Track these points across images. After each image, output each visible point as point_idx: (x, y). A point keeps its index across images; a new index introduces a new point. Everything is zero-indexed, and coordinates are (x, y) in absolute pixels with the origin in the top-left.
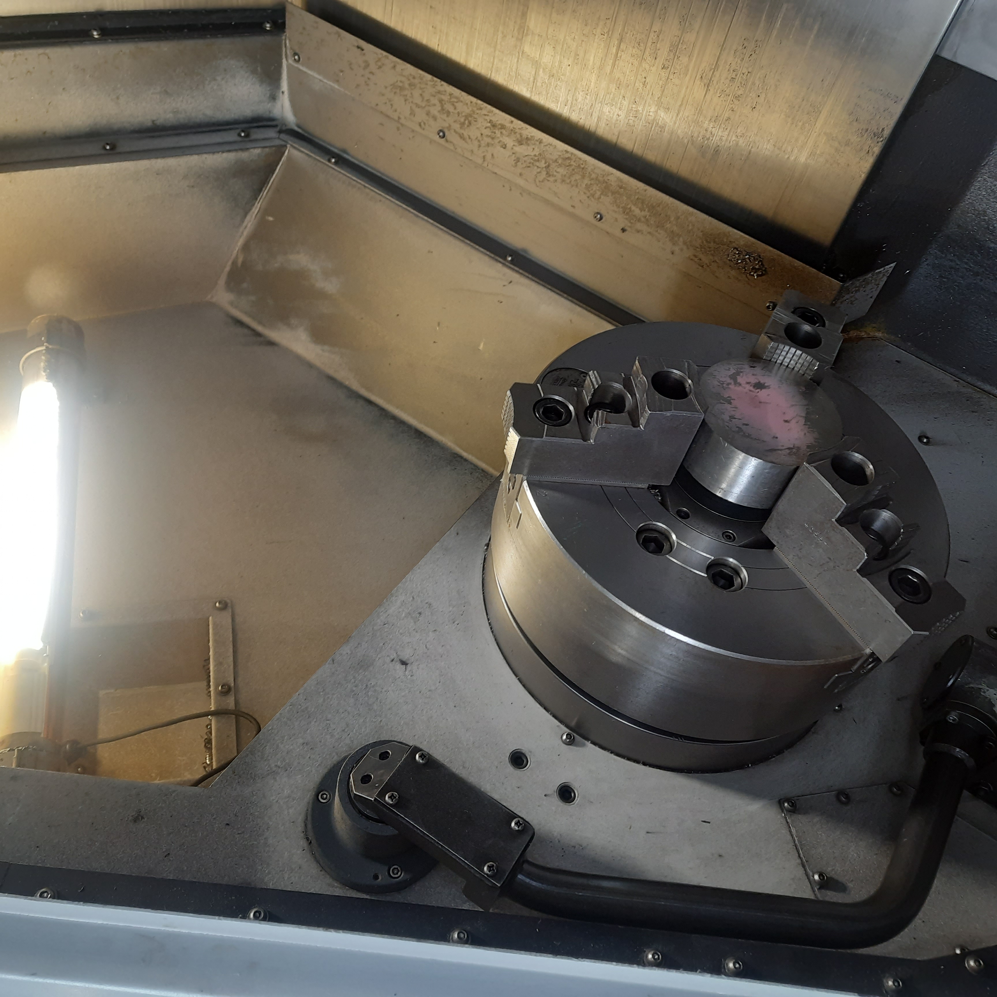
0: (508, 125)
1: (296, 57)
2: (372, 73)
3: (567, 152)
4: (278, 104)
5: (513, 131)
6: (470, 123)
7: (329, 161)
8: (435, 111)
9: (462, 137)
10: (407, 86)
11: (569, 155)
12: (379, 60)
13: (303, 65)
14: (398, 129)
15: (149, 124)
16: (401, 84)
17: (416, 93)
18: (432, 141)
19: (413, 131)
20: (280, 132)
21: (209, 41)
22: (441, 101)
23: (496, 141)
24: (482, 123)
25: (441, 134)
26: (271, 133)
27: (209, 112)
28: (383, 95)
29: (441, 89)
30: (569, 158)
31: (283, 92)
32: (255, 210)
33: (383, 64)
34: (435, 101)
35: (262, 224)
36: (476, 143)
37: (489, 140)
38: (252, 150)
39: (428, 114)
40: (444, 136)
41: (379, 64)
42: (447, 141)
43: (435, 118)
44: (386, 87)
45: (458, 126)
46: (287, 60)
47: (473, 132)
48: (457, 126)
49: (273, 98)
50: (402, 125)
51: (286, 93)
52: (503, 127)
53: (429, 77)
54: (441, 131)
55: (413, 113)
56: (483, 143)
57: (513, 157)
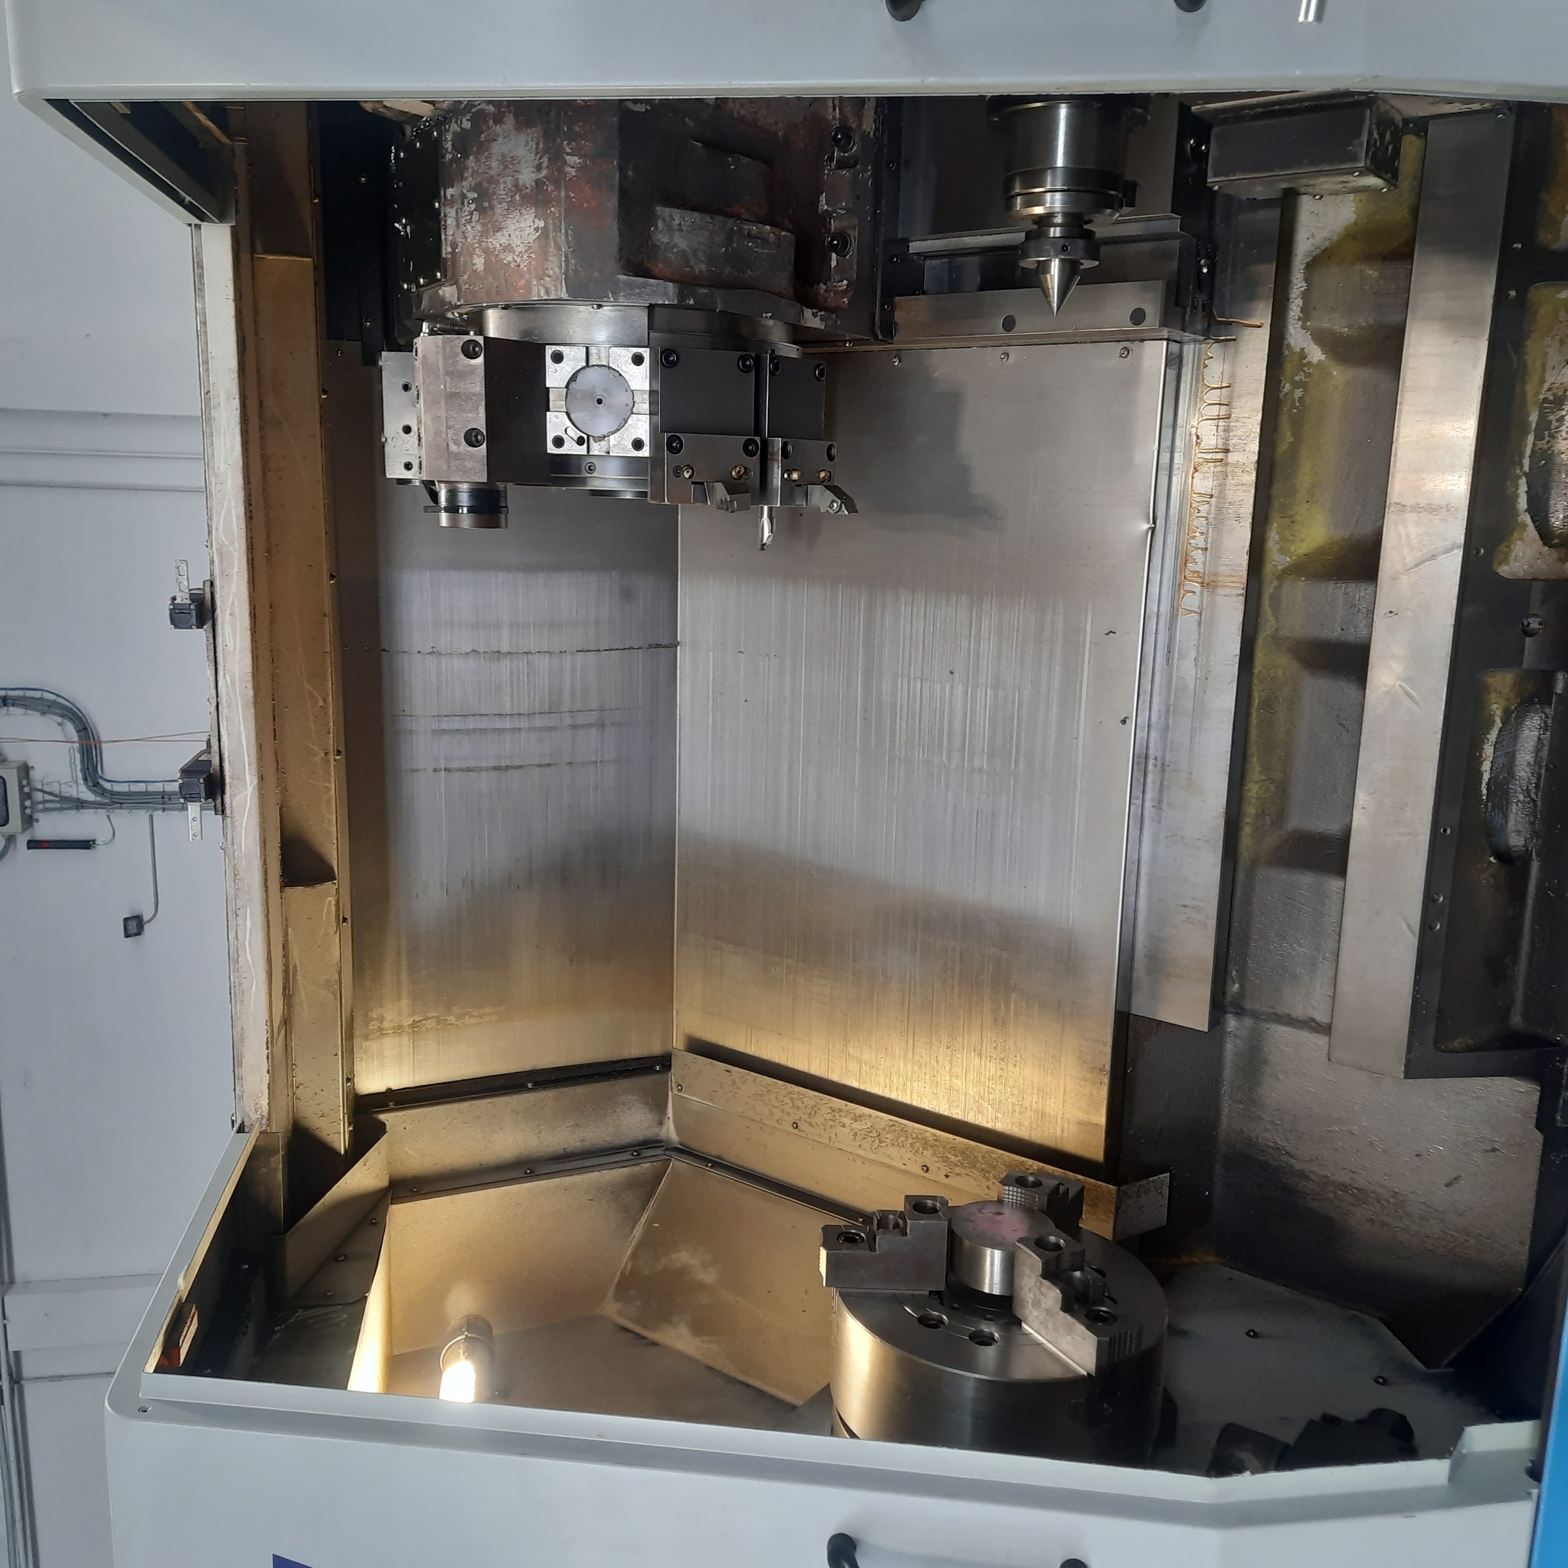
0: (844, 1108)
1: (680, 1088)
2: (738, 1088)
3: (891, 1120)
4: (665, 1129)
5: (849, 1112)
6: (815, 1112)
7: (707, 1166)
8: (787, 1108)
9: (811, 1125)
10: (765, 1093)
11: (892, 1123)
12: (743, 1077)
13: (685, 1093)
14: (761, 1128)
15: (561, 1152)
16: (760, 1093)
17: (773, 1097)
18: (788, 1133)
19: (773, 1128)
20: (667, 1150)
21: (612, 1082)
22: (791, 1099)
23: (837, 1122)
24: (825, 1110)
25: (795, 1125)
26: (659, 1151)
27: (608, 1139)
28: (747, 1103)
29: (789, 1089)
30: (893, 1125)
31: (668, 1118)
32: (643, 1220)
33: (746, 1080)
34: (787, 1100)
35: (649, 1230)
36: (822, 1127)
37: (832, 1123)
38: (642, 1165)
39: (783, 1111)
40: (797, 1127)
41: (743, 1080)
42: (800, 1130)
43: (788, 1114)
44: (749, 1097)
45: (807, 1116)
46: (672, 1092)
47: (818, 1119)
48: (805, 1117)
49: (661, 1123)
50: (764, 1124)
51: (671, 1119)
52: (840, 1110)
53: (781, 1083)
54: (794, 1123)
55: (771, 1113)
56: (828, 1126)
57: (852, 1133)
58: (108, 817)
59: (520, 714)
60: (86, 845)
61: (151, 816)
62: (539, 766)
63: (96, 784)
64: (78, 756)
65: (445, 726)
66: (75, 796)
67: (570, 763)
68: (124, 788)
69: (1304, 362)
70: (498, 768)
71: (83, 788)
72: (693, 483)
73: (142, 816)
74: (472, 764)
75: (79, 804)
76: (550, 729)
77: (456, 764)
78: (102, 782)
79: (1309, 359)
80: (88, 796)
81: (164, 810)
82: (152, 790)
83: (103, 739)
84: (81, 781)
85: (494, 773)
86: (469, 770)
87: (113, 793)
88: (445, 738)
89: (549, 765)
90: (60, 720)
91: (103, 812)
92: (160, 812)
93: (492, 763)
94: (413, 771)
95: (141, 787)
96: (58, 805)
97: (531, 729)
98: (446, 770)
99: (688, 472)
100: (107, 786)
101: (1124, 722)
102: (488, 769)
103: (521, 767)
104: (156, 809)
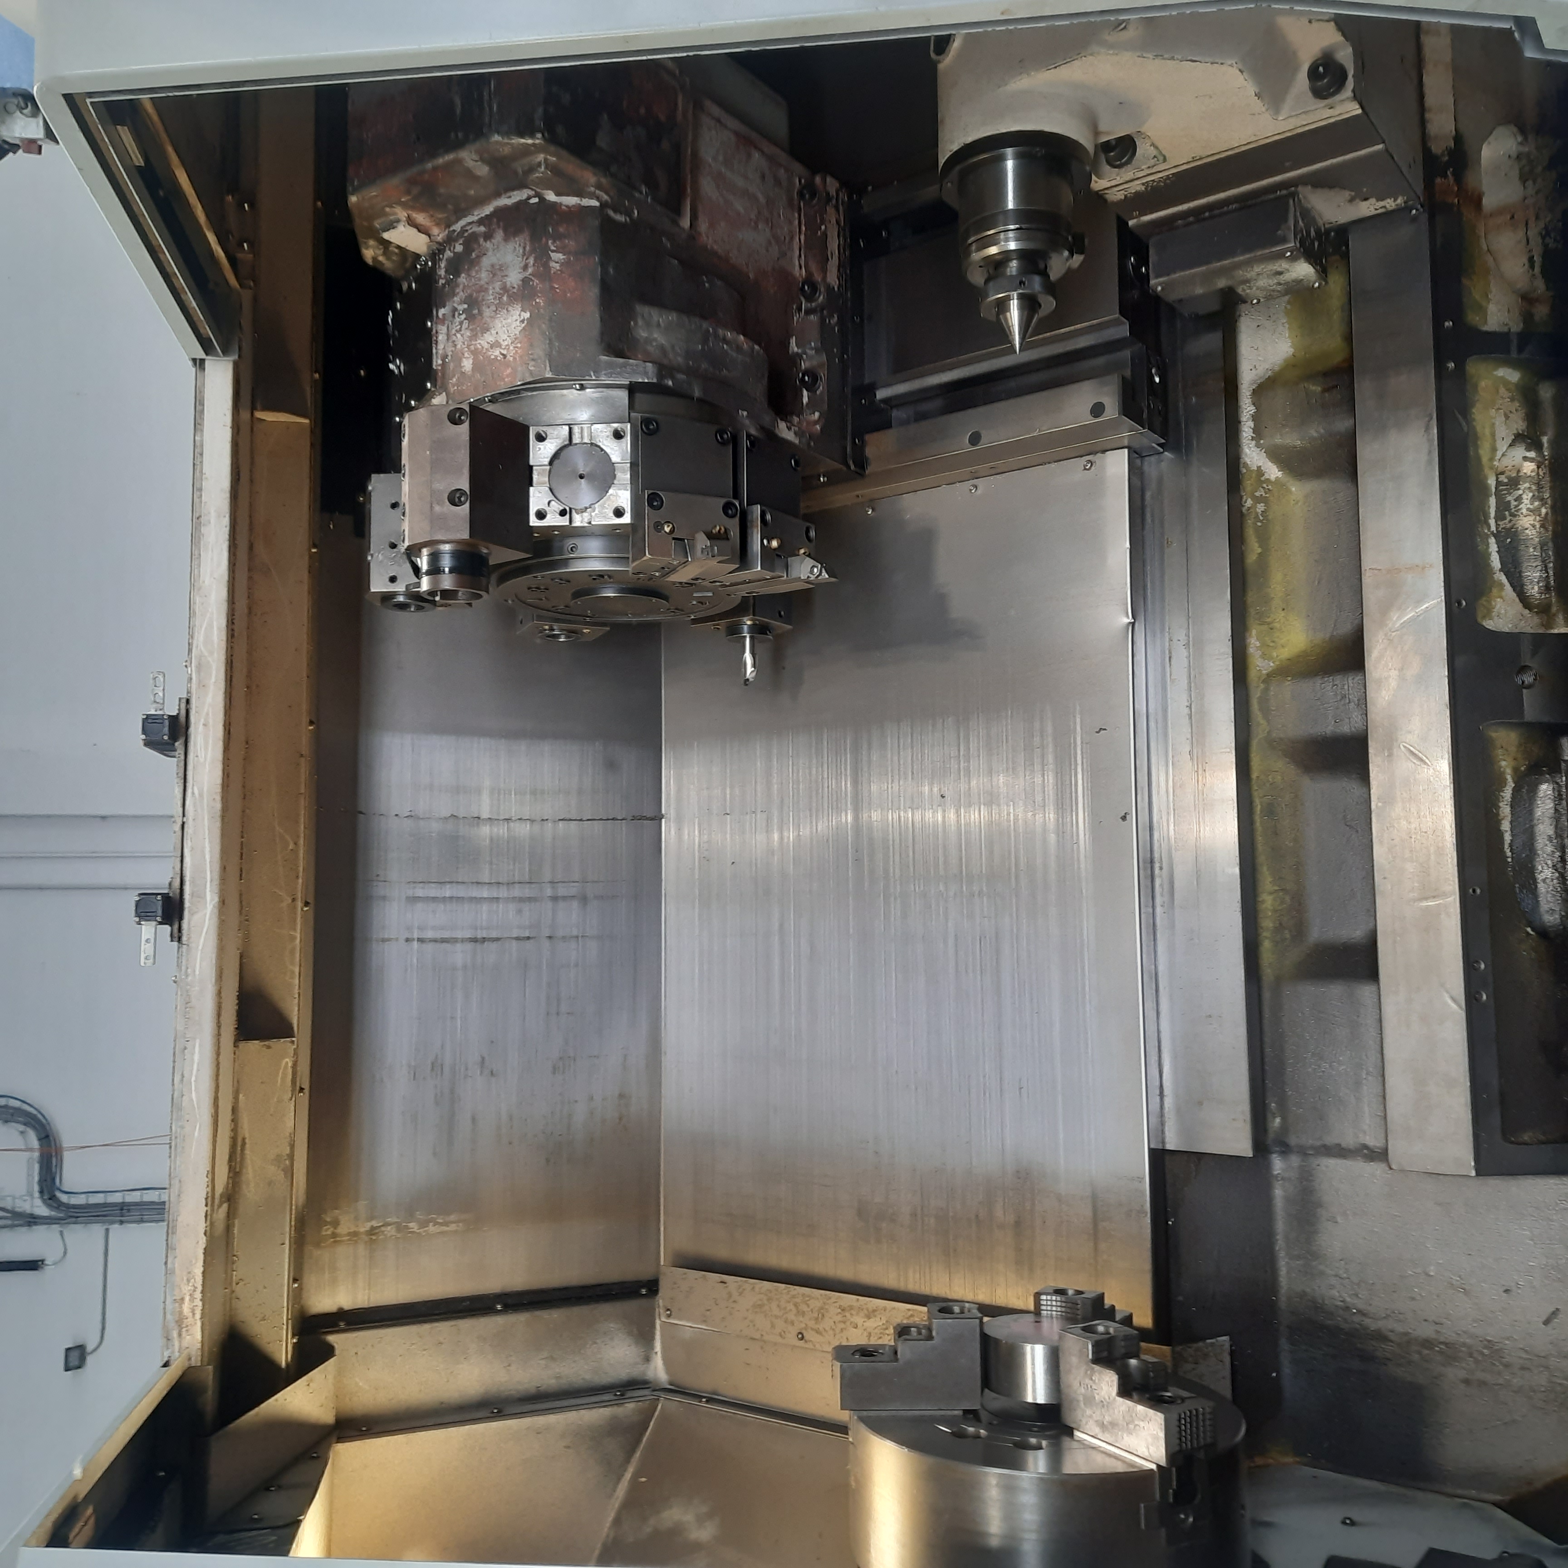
0: (855, 1304)
1: (669, 1312)
2: (734, 1301)
3: (909, 1310)
4: (652, 1365)
5: (860, 1309)
6: (823, 1316)
7: (700, 1402)
8: (791, 1316)
9: (818, 1332)
10: (766, 1302)
11: (911, 1312)
12: (740, 1287)
13: (674, 1318)
14: (762, 1348)
15: (533, 1391)
16: (759, 1303)
17: (774, 1305)
18: (794, 1347)
19: (775, 1344)
20: (654, 1390)
21: (592, 1306)
22: (796, 1305)
23: (848, 1323)
24: (833, 1310)
25: (800, 1336)
26: (646, 1392)
27: (588, 1377)
28: (746, 1318)
29: (795, 1293)
30: (912, 1316)
31: (656, 1353)
32: (628, 1475)
33: (744, 1290)
34: (791, 1306)
35: (634, 1483)
36: (831, 1332)
37: (842, 1326)
38: (627, 1405)
39: (786, 1322)
40: (802, 1338)
41: (741, 1290)
42: (806, 1342)
43: (792, 1323)
44: (747, 1310)
45: (813, 1322)
46: (660, 1318)
47: (827, 1323)
48: (812, 1324)
49: (647, 1359)
50: (764, 1342)
51: (659, 1354)
52: (851, 1308)
53: (783, 1286)
54: (800, 1333)
55: (773, 1326)
56: (838, 1330)
57: (865, 1334)
58: (61, 1233)
59: (499, 883)
60: (33, 1265)
61: (107, 1230)
62: (518, 939)
63: (53, 1197)
64: (37, 1167)
65: (420, 892)
66: (29, 1211)
67: (550, 937)
68: (80, 1200)
69: (1263, 479)
70: (474, 940)
71: (38, 1202)
72: (674, 539)
73: (97, 1229)
74: (446, 935)
75: (32, 1220)
76: (530, 899)
77: (430, 934)
78: (59, 1195)
79: (1266, 476)
80: (42, 1210)
81: (122, 1222)
82: (112, 1201)
83: (65, 1144)
84: (37, 1194)
85: (469, 946)
86: (444, 941)
87: (68, 1206)
88: (420, 906)
89: (528, 938)
90: (22, 1128)
91: (56, 1228)
92: (116, 1226)
93: (468, 934)
94: (384, 940)
95: (99, 1199)
96: (9, 1222)
97: (508, 900)
98: (419, 940)
99: (668, 526)
100: (64, 1198)
101: (1124, 818)
102: (463, 940)
103: (497, 939)
104: (113, 1223)
